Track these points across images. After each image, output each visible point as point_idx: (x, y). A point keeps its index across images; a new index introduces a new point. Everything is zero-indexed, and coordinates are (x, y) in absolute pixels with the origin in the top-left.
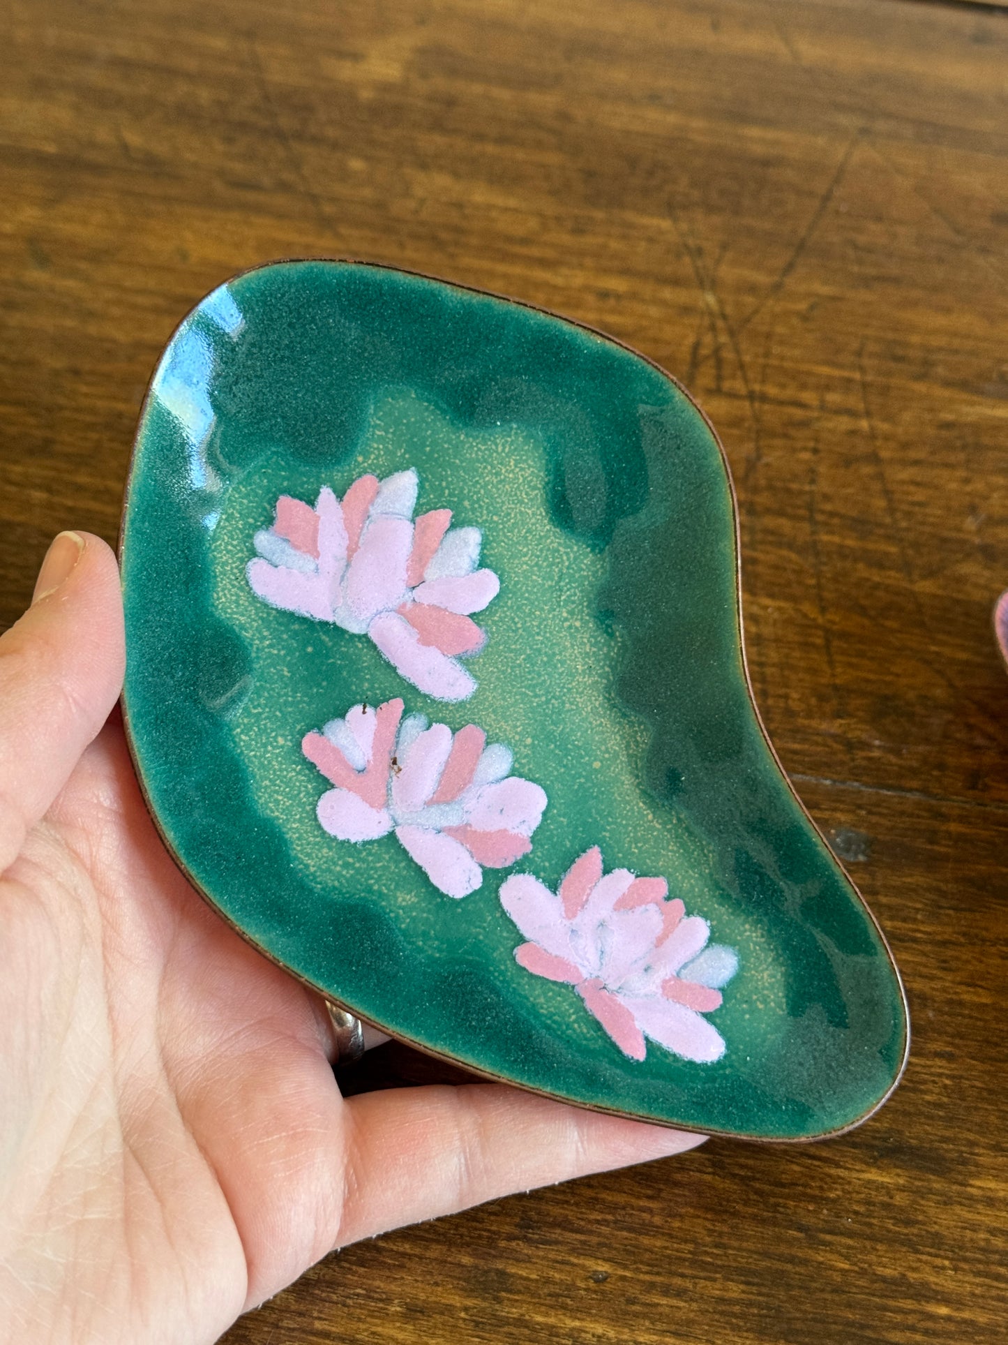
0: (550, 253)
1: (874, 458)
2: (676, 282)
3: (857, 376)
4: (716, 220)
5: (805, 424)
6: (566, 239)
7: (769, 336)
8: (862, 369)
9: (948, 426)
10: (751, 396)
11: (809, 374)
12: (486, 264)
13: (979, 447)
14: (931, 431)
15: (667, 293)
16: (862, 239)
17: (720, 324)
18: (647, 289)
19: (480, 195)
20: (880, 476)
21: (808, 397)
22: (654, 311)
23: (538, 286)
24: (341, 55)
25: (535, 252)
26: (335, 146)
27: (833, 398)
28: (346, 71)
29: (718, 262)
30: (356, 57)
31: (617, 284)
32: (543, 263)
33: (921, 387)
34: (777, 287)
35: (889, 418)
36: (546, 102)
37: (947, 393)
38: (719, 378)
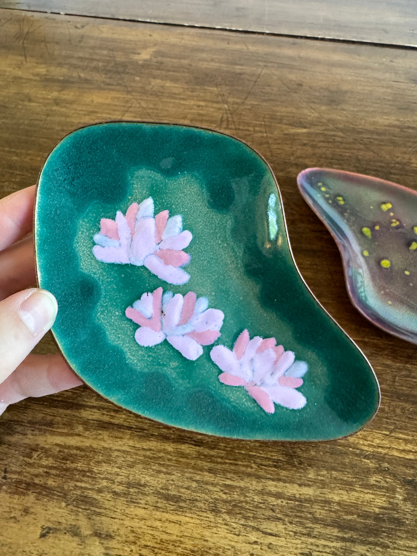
0: (185, 97)
1: (267, 143)
2: (217, 102)
3: (263, 123)
4: (228, 87)
5: (249, 135)
6: (189, 93)
7: (240, 114)
8: (264, 121)
9: (286, 134)
10: (236, 129)
11: (251, 123)
12: (169, 100)
13: (294, 140)
14: (282, 136)
15: (215, 105)
16: (264, 91)
17: (228, 112)
18: (210, 104)
19: (168, 84)
20: (269, 147)
21: (251, 129)
22: (212, 110)
23: (182, 104)
24: (135, 53)
25: (182, 97)
26: (132, 74)
27: (257, 129)
28: (136, 57)
29: (228, 97)
30: (139, 54)
31: (202, 103)
32: (184, 99)
33: (279, 125)
34: (243, 103)
35: (272, 133)
36: (185, 62)
37: (287, 127)
38: (228, 125)
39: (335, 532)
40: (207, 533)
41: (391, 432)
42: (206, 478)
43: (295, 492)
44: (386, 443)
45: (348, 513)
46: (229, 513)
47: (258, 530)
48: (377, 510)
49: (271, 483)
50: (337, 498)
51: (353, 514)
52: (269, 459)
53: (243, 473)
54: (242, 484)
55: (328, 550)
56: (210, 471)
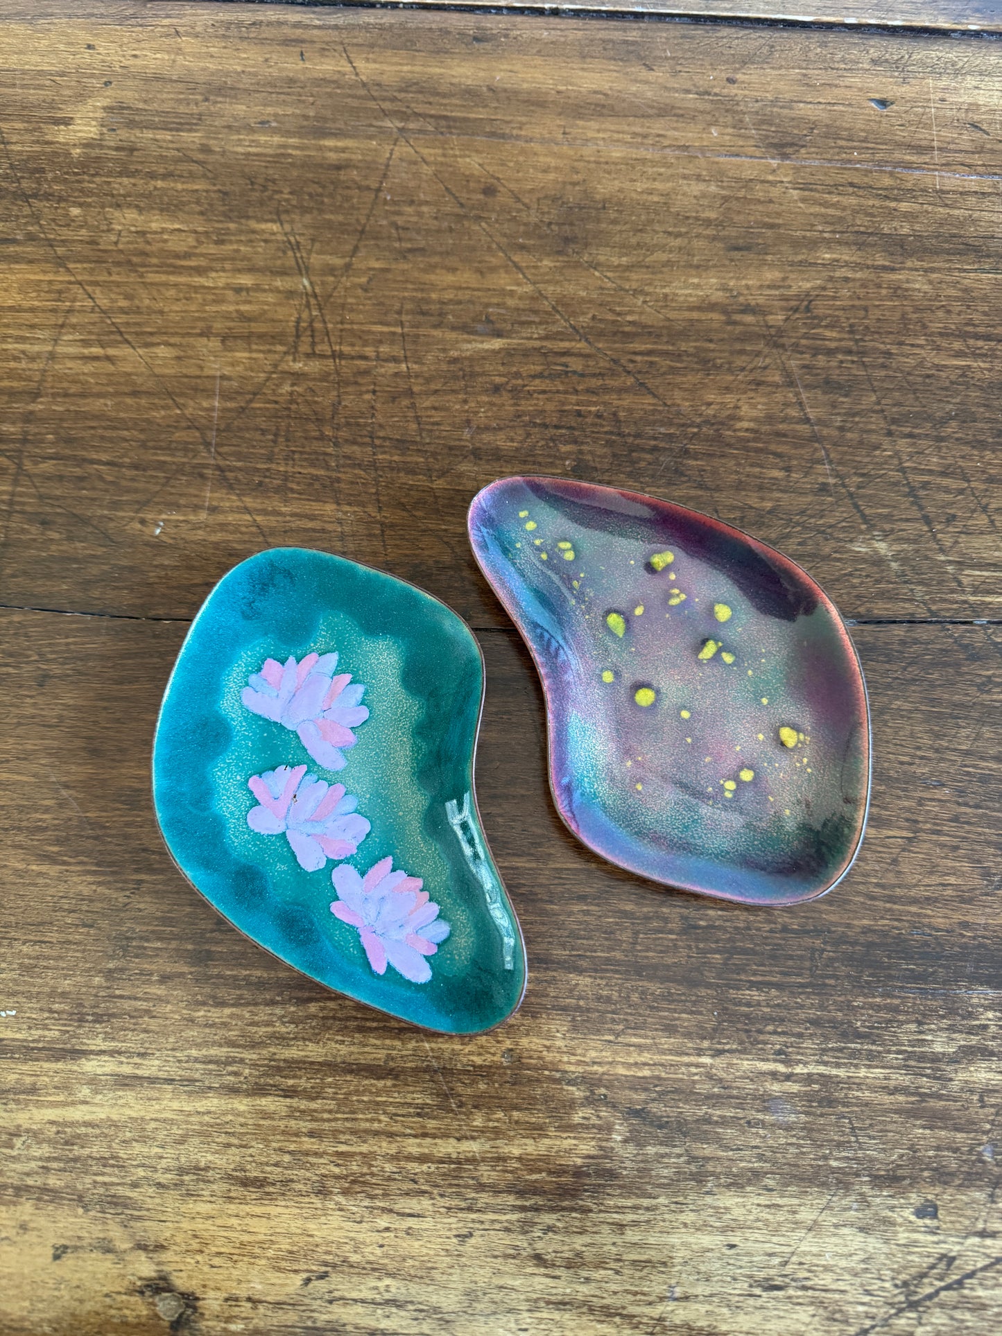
0: (203, 262)
1: (410, 393)
2: (283, 272)
3: (399, 330)
4: (308, 218)
5: (366, 372)
6: (212, 249)
7: (343, 306)
8: (402, 324)
9: (455, 361)
10: (334, 355)
11: (369, 332)
12: (163, 278)
13: (473, 375)
14: (444, 367)
15: (278, 283)
16: (400, 221)
17: (313, 301)
18: (265, 281)
19: (156, 223)
20: (413, 406)
21: (369, 351)
22: (271, 298)
23: (196, 289)
24: (57, 122)
25: (192, 263)
26: (61, 199)
27: (384, 349)
28: (62, 135)
29: (310, 252)
30: (67, 122)
31: (246, 280)
32: (200, 271)
33: (437, 333)
34: (348, 266)
35: (419, 361)
36: (192, 138)
37: (452, 336)
38: (313, 344)
39: (511, 1200)
40: (312, 1226)
41: (618, 1035)
42: (306, 1147)
43: (450, 1150)
44: (607, 1055)
45: (532, 1171)
46: (345, 1192)
47: (391, 1211)
48: (579, 1161)
49: (412, 1141)
50: (516, 1152)
51: (540, 1171)
52: (410, 1105)
53: (366, 1131)
54: (364, 1148)
55: (497, 1226)
56: (311, 1134)
